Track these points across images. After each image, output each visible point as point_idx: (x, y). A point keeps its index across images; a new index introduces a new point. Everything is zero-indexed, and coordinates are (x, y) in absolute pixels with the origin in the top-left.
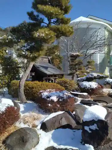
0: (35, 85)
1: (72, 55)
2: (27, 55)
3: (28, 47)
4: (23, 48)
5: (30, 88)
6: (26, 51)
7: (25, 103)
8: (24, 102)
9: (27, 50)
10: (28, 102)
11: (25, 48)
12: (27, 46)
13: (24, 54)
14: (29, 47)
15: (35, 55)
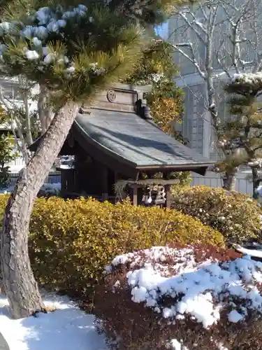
0: (84, 218)
1: (237, 80)
2: (51, 64)
3: (54, 27)
4: (27, 31)
5: (57, 233)
6: (44, 45)
7: (34, 314)
8: (31, 309)
9: (50, 39)
10: (48, 304)
11: (42, 30)
12: (48, 21)
13: (33, 61)
14: (62, 23)
15: (94, 65)
